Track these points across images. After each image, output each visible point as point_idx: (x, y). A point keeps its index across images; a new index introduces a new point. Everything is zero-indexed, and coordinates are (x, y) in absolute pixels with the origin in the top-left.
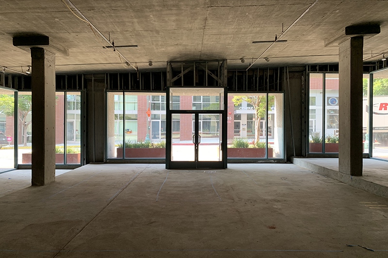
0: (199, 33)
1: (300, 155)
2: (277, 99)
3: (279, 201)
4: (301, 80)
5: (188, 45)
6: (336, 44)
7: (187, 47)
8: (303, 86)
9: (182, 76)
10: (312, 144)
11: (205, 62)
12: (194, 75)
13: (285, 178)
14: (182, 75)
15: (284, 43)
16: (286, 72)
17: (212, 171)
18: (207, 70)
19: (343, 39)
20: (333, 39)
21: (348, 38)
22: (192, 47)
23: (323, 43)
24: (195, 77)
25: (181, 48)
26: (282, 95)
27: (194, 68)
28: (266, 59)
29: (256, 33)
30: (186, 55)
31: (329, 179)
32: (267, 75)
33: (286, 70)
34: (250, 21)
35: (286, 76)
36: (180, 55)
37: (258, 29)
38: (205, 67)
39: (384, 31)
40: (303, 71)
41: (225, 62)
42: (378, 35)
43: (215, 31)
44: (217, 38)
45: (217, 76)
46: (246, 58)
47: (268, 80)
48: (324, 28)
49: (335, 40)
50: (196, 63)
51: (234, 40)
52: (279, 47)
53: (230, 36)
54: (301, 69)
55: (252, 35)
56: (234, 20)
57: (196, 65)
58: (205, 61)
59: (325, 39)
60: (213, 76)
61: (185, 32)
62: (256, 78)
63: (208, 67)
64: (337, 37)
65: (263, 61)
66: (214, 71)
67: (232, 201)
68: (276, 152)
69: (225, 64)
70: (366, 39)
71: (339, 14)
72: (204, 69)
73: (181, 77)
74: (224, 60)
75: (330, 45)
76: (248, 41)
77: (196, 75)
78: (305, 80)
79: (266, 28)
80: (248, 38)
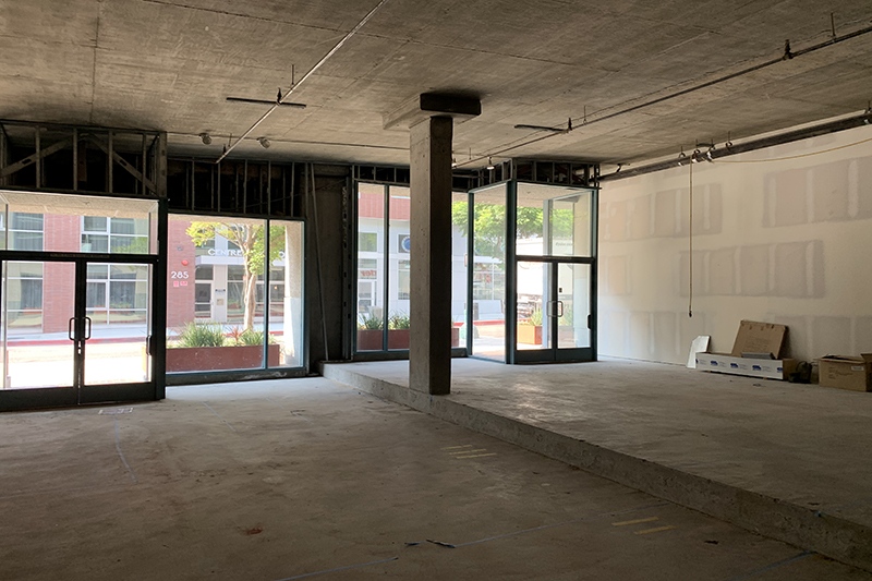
0: (82, 56)
1: (339, 358)
2: (290, 235)
3: (279, 465)
4: (342, 196)
5: (51, 84)
6: (404, 126)
7: (50, 88)
8: (346, 208)
9: (38, 161)
10: (363, 332)
11: (107, 133)
12: (75, 162)
13: (300, 412)
14: (36, 158)
15: (300, 109)
16: (310, 176)
17: (121, 409)
18: (111, 153)
19: (417, 117)
20: (397, 115)
21: (427, 116)
22: (66, 90)
23: (380, 121)
24: (75, 167)
25: (29, 88)
26: (300, 225)
27: (75, 145)
28: (263, 141)
29: (232, 77)
30: (46, 107)
31: (392, 404)
32: (265, 178)
33: (310, 170)
34: (215, 47)
35: (310, 183)
36: (29, 104)
37: (238, 69)
38: (107, 145)
39: (487, 111)
40: (344, 177)
41: (161, 137)
42: (477, 118)
43: (125, 58)
44: (133, 77)
45: (141, 170)
46: (215, 133)
47: (269, 190)
48: (378, 88)
49: (403, 117)
50: (80, 131)
51: (181, 87)
52: (290, 117)
53: (168, 75)
54: (341, 171)
55: (223, 80)
56: (176, 38)
57: (78, 137)
58: (105, 130)
59: (383, 114)
60: (129, 168)
61: (37, 45)
62: (241, 182)
63: (114, 146)
64: (405, 111)
65: (256, 145)
66: (132, 156)
67: (164, 478)
68: (288, 354)
69: (162, 142)
70: (459, 123)
71: (406, 65)
72: (103, 148)
73: (35, 163)
74: (159, 133)
75: (394, 127)
76: (216, 95)
77: (80, 162)
78: (350, 197)
79: (255, 71)
80: (215, 86)
